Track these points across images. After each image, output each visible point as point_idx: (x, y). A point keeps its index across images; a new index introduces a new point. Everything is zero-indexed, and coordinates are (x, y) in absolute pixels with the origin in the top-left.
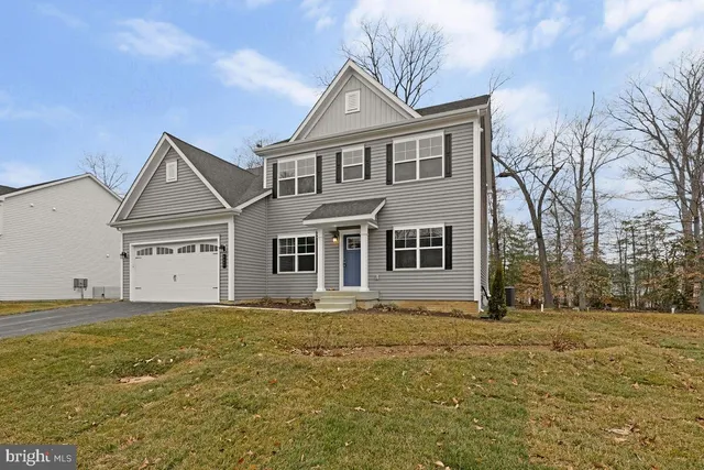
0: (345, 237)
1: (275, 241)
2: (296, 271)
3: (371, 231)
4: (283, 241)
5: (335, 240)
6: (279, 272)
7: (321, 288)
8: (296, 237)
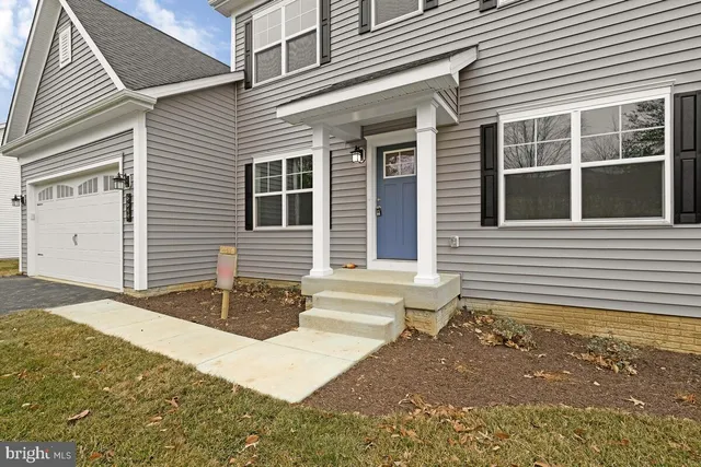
0: (380, 150)
1: (249, 167)
2: (284, 226)
3: (443, 129)
4: (262, 166)
5: (356, 158)
6: (255, 228)
7: (320, 268)
8: (283, 157)
